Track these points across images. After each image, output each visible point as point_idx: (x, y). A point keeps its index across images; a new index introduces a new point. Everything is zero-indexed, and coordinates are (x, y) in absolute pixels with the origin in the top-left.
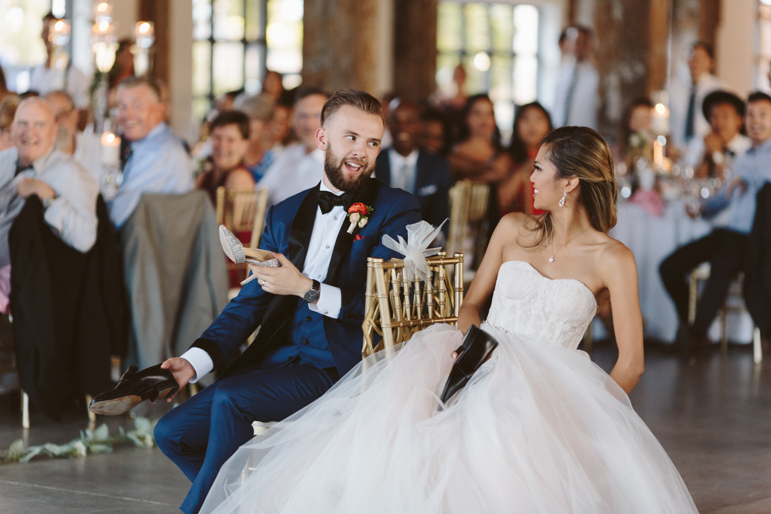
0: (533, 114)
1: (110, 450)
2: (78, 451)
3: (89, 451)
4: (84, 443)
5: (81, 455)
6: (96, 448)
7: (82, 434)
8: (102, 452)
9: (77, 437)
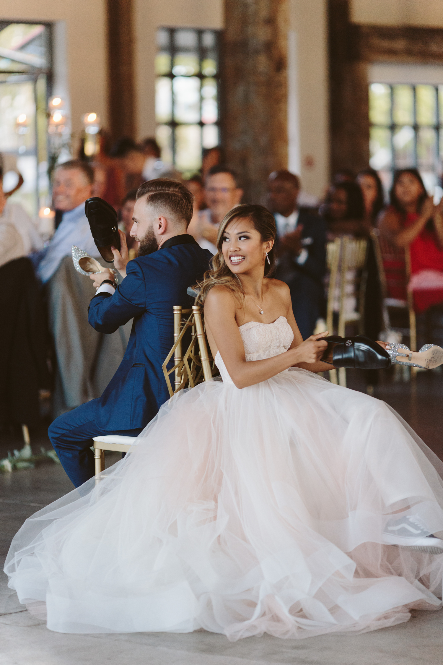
0: (406, 179)
1: (32, 466)
2: (6, 468)
3: (15, 468)
4: (11, 462)
5: (8, 471)
6: (21, 465)
7: (9, 454)
8: (26, 468)
9: (5, 456)
